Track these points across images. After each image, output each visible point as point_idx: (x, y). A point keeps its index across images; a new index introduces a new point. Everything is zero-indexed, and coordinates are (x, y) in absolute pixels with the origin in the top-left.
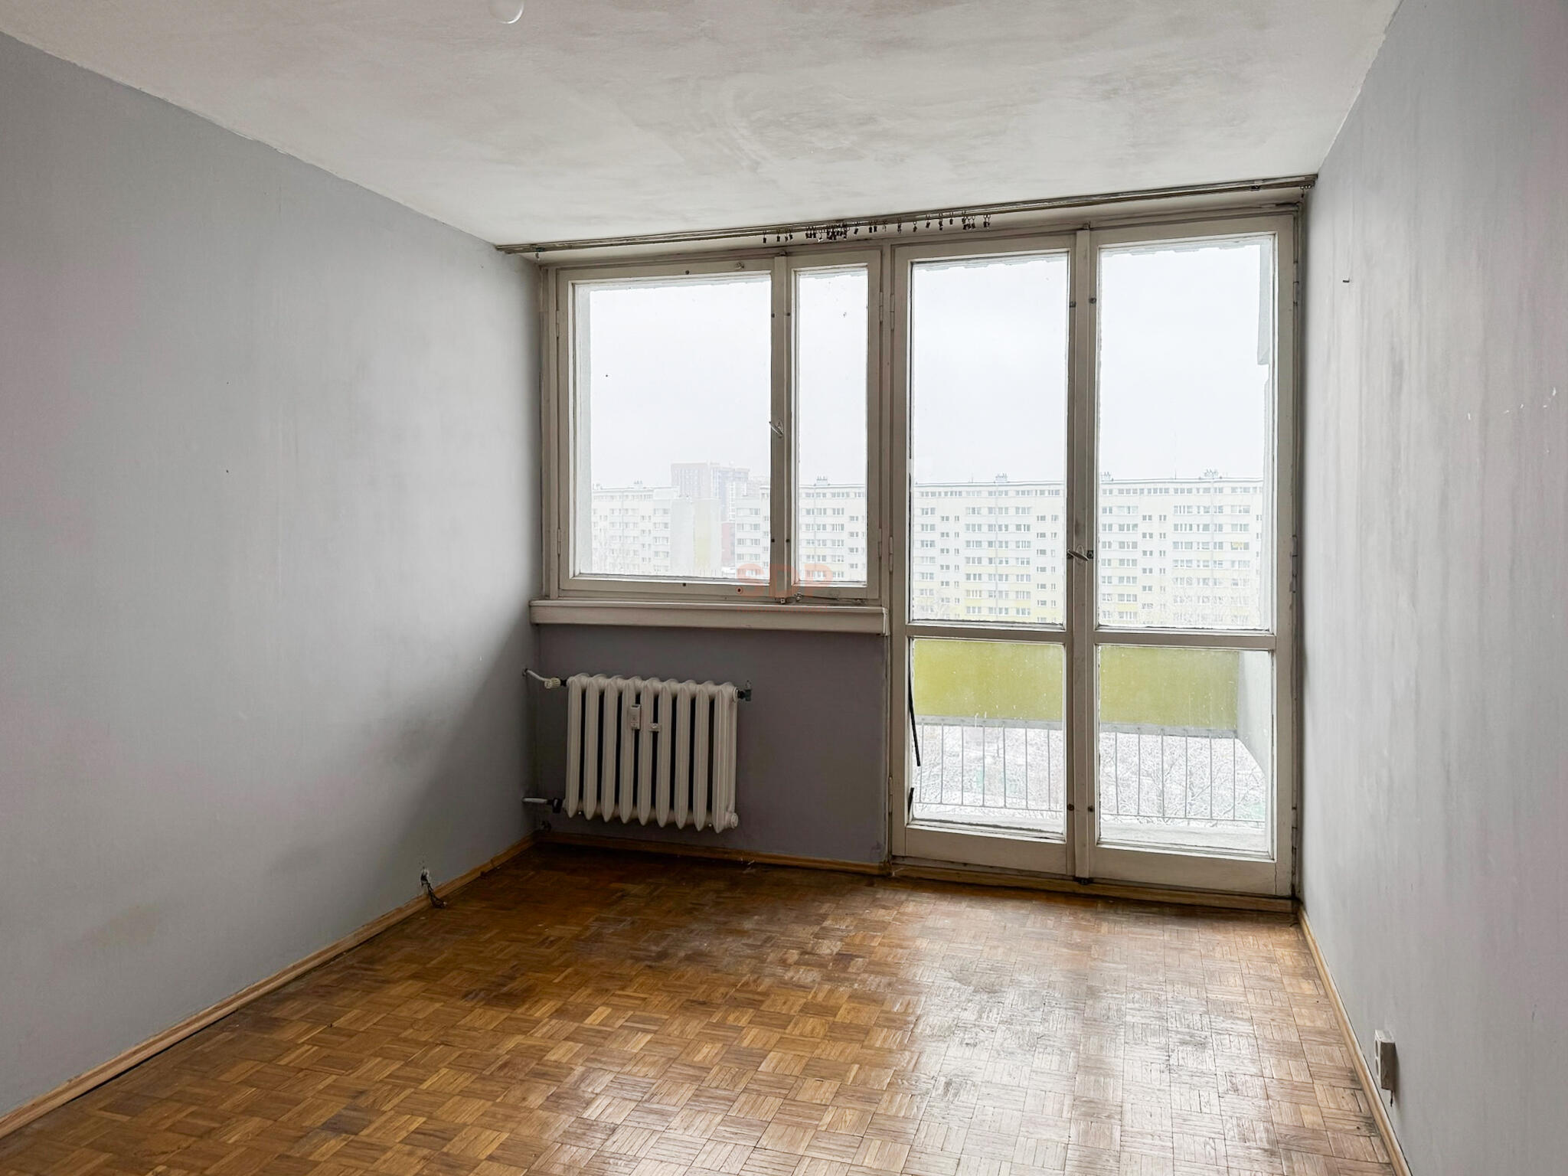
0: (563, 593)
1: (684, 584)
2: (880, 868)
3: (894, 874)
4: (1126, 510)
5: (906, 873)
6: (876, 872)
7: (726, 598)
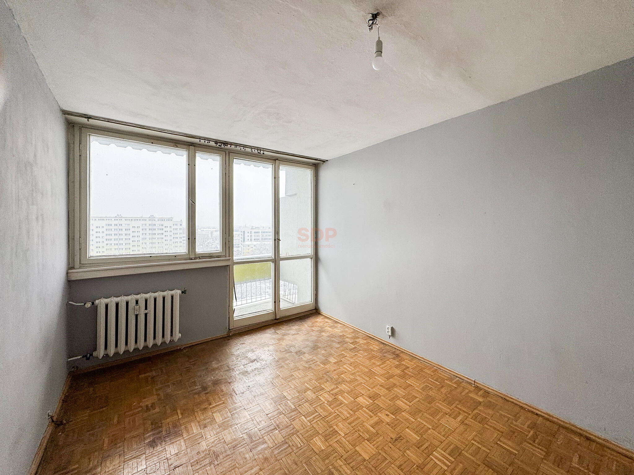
0: (82, 265)
1: (151, 256)
2: (227, 334)
3: (231, 335)
4: (127, 225)
5: (233, 333)
6: (226, 336)
7: (169, 260)
